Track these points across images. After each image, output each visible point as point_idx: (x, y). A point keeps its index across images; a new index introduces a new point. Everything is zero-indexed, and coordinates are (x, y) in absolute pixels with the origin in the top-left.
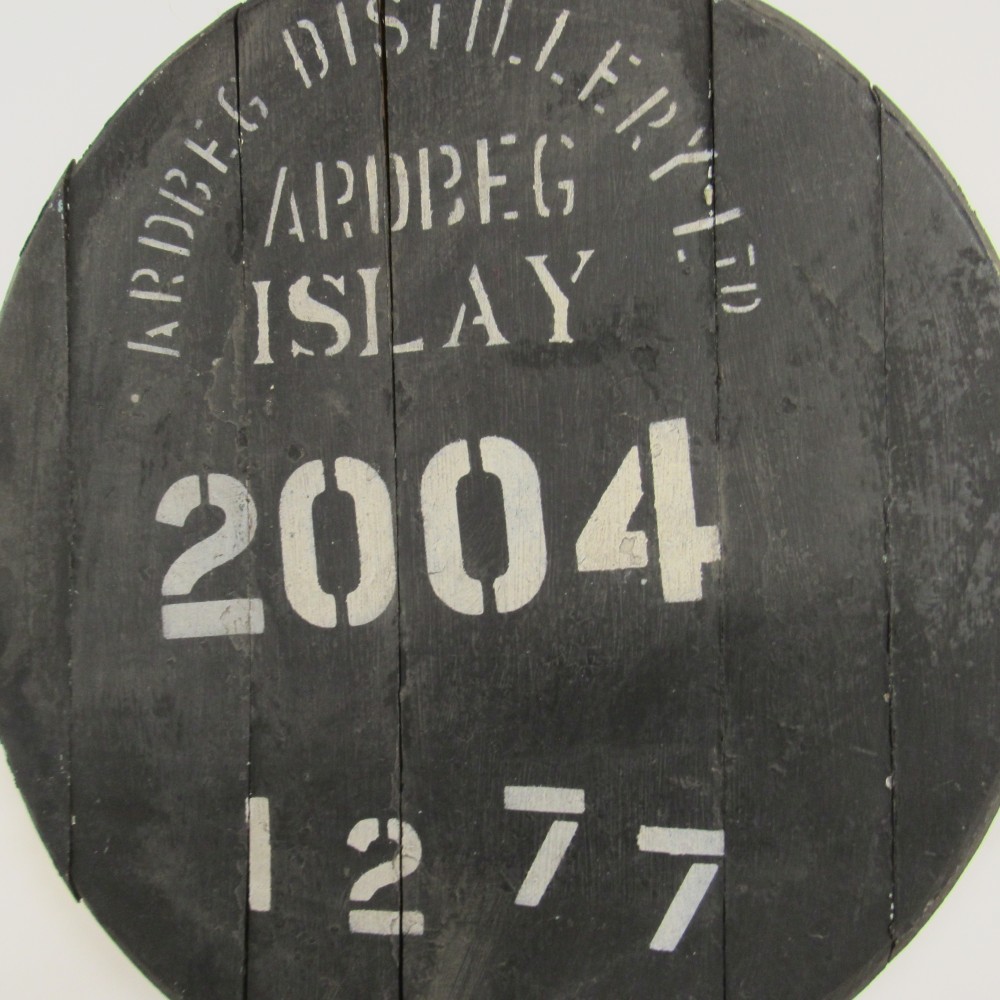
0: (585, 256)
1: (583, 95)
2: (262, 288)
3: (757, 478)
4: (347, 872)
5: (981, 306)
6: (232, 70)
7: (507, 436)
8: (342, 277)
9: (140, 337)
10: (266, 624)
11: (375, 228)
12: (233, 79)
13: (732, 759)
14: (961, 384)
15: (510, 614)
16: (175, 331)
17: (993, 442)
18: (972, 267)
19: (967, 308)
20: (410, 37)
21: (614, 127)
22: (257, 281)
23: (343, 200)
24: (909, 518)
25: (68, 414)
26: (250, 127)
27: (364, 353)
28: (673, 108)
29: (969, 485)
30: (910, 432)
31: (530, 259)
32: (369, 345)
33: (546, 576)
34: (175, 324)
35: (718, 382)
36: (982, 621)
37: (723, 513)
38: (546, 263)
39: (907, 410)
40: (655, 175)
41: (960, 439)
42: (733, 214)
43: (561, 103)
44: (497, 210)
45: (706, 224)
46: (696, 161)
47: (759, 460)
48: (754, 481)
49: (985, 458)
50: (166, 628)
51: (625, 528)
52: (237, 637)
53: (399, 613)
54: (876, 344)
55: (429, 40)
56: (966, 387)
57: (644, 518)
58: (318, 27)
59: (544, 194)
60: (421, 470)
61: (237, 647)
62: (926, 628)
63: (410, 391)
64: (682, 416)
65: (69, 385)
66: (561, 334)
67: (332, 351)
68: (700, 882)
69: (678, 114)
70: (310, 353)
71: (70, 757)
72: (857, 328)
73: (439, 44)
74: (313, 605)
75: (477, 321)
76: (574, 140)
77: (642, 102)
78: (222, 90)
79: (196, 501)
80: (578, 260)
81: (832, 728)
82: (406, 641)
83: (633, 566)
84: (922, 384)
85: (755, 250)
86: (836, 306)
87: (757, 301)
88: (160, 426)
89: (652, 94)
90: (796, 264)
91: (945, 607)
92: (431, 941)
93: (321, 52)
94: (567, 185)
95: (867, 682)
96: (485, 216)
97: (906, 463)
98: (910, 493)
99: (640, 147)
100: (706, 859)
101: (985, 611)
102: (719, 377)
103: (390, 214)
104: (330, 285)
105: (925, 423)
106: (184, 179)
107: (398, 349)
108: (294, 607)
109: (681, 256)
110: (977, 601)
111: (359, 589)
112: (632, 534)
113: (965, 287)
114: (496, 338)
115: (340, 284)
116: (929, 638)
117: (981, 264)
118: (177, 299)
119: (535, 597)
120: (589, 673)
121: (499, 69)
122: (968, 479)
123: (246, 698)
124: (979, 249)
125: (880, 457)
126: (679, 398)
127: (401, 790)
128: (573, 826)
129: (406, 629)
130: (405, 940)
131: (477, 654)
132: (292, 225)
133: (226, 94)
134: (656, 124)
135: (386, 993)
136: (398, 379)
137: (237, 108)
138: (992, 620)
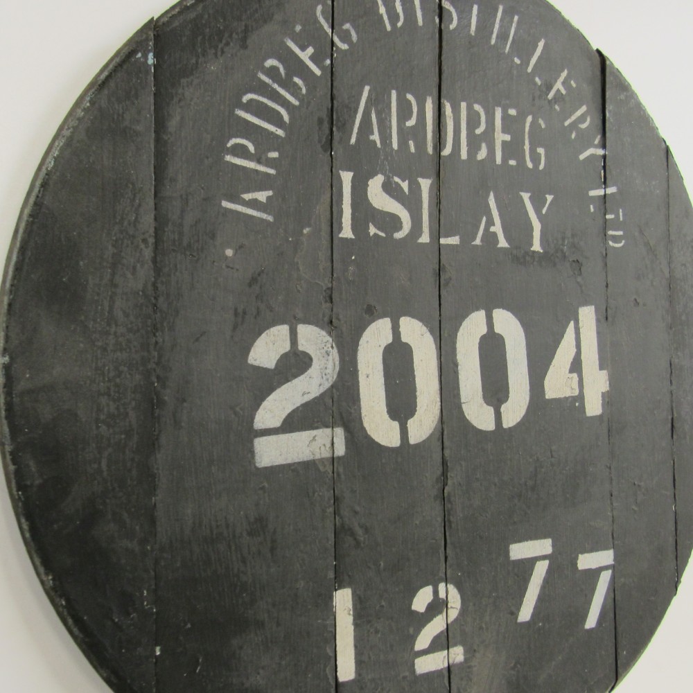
0: (549, 198)
1: (550, 96)
2: (347, 177)
3: (623, 343)
4: (411, 630)
7: (508, 309)
8: (407, 181)
9: (235, 198)
10: (347, 448)
11: (430, 150)
13: (616, 506)
15: (510, 428)
16: (269, 198)
20: (458, 21)
21: (564, 122)
22: (343, 170)
23: (409, 123)
24: (679, 367)
25: (154, 261)
26: (342, 46)
27: (420, 241)
28: (589, 119)
30: (679, 322)
31: (522, 194)
32: (423, 235)
33: (529, 403)
34: (270, 193)
35: (607, 286)
37: (609, 363)
38: (530, 198)
39: (678, 310)
40: (582, 157)
42: (614, 190)
43: (539, 97)
44: (505, 159)
45: (602, 192)
46: (597, 154)
47: (624, 333)
48: (622, 345)
50: (257, 458)
51: (568, 371)
52: (322, 460)
53: (442, 432)
54: (667, 273)
55: (470, 27)
57: (576, 366)
59: (530, 153)
60: (457, 330)
61: (321, 468)
62: (685, 424)
63: (450, 272)
64: (593, 304)
65: (156, 232)
66: (537, 246)
67: (399, 235)
68: (605, 582)
69: (590, 124)
70: (383, 235)
71: (154, 592)
72: (660, 263)
73: (475, 33)
74: (383, 430)
75: (492, 229)
76: (545, 123)
77: (576, 110)
78: (320, 7)
79: (287, 347)
80: (546, 199)
81: (654, 482)
82: (447, 453)
83: (572, 395)
84: (682, 297)
85: (622, 212)
86: (653, 250)
87: (623, 242)
88: (253, 281)
89: (580, 107)
90: (638, 224)
92: (469, 664)
93: (399, 8)
94: (541, 151)
96: (499, 159)
97: (678, 338)
99: (575, 138)
100: (607, 568)
102: (607, 284)
103: (440, 143)
104: (398, 185)
105: (684, 317)
106: (282, 71)
107: (443, 241)
108: (369, 433)
109: (592, 208)
111: (416, 416)
112: (571, 375)
114: (503, 243)
115: (405, 186)
116: (686, 429)
118: (272, 171)
119: (523, 416)
120: (552, 464)
123: (331, 510)
125: (669, 334)
126: (592, 294)
127: (446, 561)
128: (546, 563)
129: (447, 443)
130: (452, 669)
131: (491, 458)
132: (372, 133)
133: (323, 13)
134: (582, 127)
136: (443, 263)
137: (332, 27)
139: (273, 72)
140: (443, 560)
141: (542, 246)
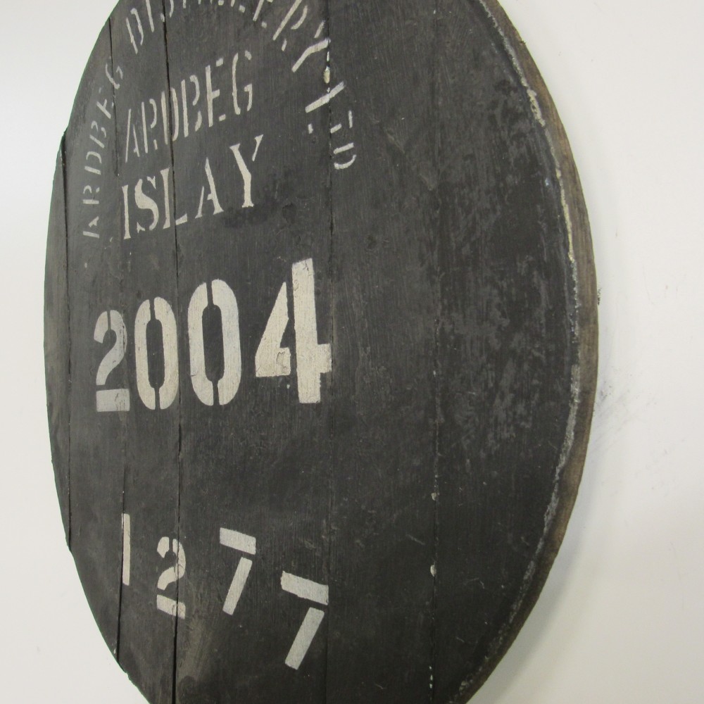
0: (259, 139)
1: (255, 18)
2: (125, 189)
3: (353, 305)
4: (157, 569)
5: (512, 134)
6: (109, 52)
7: (223, 279)
8: (154, 177)
9: (87, 228)
10: (131, 405)
11: (166, 141)
12: (110, 58)
13: (334, 530)
14: (495, 211)
15: (225, 405)
16: (98, 222)
17: (519, 264)
18: (506, 98)
19: (500, 138)
20: (174, 4)
21: (272, 37)
22: (123, 186)
23: (153, 125)
24: (452, 338)
25: (67, 277)
26: (117, 86)
27: (165, 227)
28: (305, 11)
29: (499, 306)
30: (455, 259)
31: (232, 148)
32: (166, 221)
33: (241, 380)
34: (97, 219)
35: (332, 228)
36: (506, 435)
37: (335, 333)
38: (239, 150)
39: (453, 239)
40: (295, 68)
41: (492, 264)
42: (340, 88)
43: (245, 26)
44: (216, 116)
45: (325, 100)
46: (319, 50)
47: (354, 291)
48: (352, 307)
49: (512, 280)
50: (97, 405)
51: (279, 345)
52: (121, 412)
53: (180, 401)
54: (431, 183)
55: (182, 3)
56: (499, 213)
57: (289, 339)
58: (139, 11)
59: (238, 98)
60: (188, 305)
61: (121, 419)
62: (463, 438)
63: (183, 251)
64: (310, 257)
65: (67, 260)
66: (248, 202)
67: (152, 227)
68: (313, 622)
69: (308, 14)
70: (144, 229)
71: (69, 478)
72: (418, 170)
73: (187, 4)
74: (147, 396)
75: (210, 197)
76: (252, 53)
77: (287, 11)
78: (107, 66)
79: (107, 328)
80: (255, 142)
81: (395, 516)
82: (182, 421)
83: (284, 374)
84: (464, 215)
85: (353, 114)
86: (404, 152)
87: (354, 157)
88: (94, 282)
89: (293, 3)
90: (378, 122)
91: (477, 420)
92: (188, 625)
93: (140, 27)
94: (249, 88)
95: (419, 481)
96: (211, 121)
97: (451, 288)
98: (454, 314)
99: (286, 48)
100: (318, 606)
101: (509, 425)
102: (332, 224)
103: (171, 130)
104: (150, 182)
105: (466, 250)
106: (97, 127)
107: (177, 222)
108: (140, 395)
109: (310, 129)
110: (502, 416)
111: (164, 385)
112: (282, 350)
113: (499, 118)
114: (218, 209)
115: (153, 181)
116: (465, 447)
117: (512, 93)
118: (97, 202)
119: (237, 394)
120: (260, 454)
121: (214, 11)
123: (123, 451)
124: (511, 79)
125: (433, 282)
126: (309, 242)
127: (179, 520)
128: (250, 563)
129: (182, 413)
130: (178, 620)
131: (210, 432)
132: (134, 147)
133: (108, 68)
134: (295, 27)
135: (169, 653)
136: (178, 243)
137: (112, 76)
138: (514, 435)
139: (94, 132)
140: (177, 518)
141: (253, 199)
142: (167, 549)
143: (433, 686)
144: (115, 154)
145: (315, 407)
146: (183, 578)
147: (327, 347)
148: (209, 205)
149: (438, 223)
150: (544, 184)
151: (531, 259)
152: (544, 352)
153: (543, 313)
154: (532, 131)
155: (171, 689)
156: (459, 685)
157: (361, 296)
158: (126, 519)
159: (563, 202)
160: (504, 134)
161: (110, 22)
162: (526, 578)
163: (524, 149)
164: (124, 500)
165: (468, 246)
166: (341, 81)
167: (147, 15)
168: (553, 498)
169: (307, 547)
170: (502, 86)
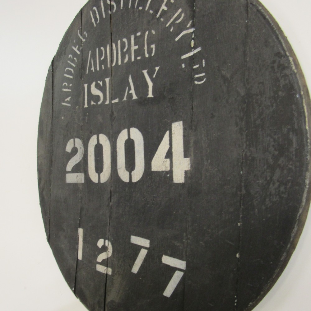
0: (157, 69)
1: (158, 16)
2: (86, 86)
5: (282, 75)
6: (80, 25)
7: (136, 128)
8: (102, 81)
10: (85, 181)
11: (109, 66)
12: (81, 27)
13: (190, 238)
14: (272, 106)
15: (135, 182)
17: (283, 129)
18: (279, 60)
19: (276, 76)
20: (116, 7)
21: (166, 25)
22: (85, 84)
23: (102, 59)
24: (250, 158)
25: (52, 122)
26: (84, 40)
27: (106, 103)
28: (183, 15)
29: (273, 146)
30: (253, 125)
31: (143, 71)
32: (107, 101)
33: (144, 172)
34: (70, 98)
35: (192, 109)
36: (275, 200)
37: (192, 154)
38: (147, 72)
39: (252, 117)
40: (177, 39)
41: (271, 128)
42: (199, 49)
43: (152, 19)
44: (136, 57)
45: (191, 54)
46: (189, 32)
47: (203, 136)
48: (201, 143)
49: (280, 135)
50: (66, 180)
51: (164, 157)
52: (79, 183)
53: (111, 180)
54: (242, 93)
55: (120, 7)
56: (274, 107)
57: (169, 155)
58: (97, 8)
59: (147, 50)
60: (117, 138)
61: (79, 187)
62: (254, 200)
63: (115, 114)
64: (181, 120)
65: (52, 115)
66: (150, 95)
67: (100, 103)
68: (178, 277)
69: (184, 17)
70: (95, 104)
71: (50, 212)
72: (236, 87)
73: (123, 7)
74: (94, 177)
75: (130, 92)
76: (155, 31)
77: (174, 15)
78: (79, 31)
79: (73, 146)
80: (155, 70)
81: (220, 232)
82: (112, 189)
83: (166, 170)
84: (258, 107)
85: (205, 61)
86: (229, 79)
87: (205, 79)
88: (67, 125)
89: (177, 11)
90: (217, 65)
91: (261, 193)
92: (113, 278)
93: (98, 16)
94: (153, 46)
95: (233, 218)
96: (133, 59)
97: (251, 137)
98: (252, 149)
99: (173, 31)
100: (180, 270)
101: (276, 196)
102: (193, 107)
103: (112, 61)
104: (99, 84)
105: (258, 122)
106: (72, 57)
107: (113, 102)
108: (90, 176)
109: (183, 66)
110: (273, 192)
111: (103, 172)
112: (166, 160)
113: (276, 68)
114: (135, 97)
115: (101, 83)
116: (255, 204)
117: (282, 58)
118: (70, 90)
119: (141, 178)
120: (153, 204)
121: (137, 12)
122: (273, 143)
123: (80, 201)
124: (282, 52)
125: (242, 135)
126: (181, 114)
127: (109, 232)
128: (146, 251)
129: (112, 185)
130: (108, 276)
131: (127, 194)
132: (92, 67)
133: (79, 32)
134: (178, 22)
135: (103, 290)
136: (113, 111)
137: (81, 36)
138: (279, 200)
139: (70, 59)
140: (108, 231)
141: (153, 94)
142: (102, 244)
143: (237, 304)
144: (81, 70)
145: (182, 185)
146: (110, 257)
147: (188, 159)
148: (130, 96)
149: (245, 110)
150: (296, 97)
151: (289, 127)
152: (294, 166)
153: (294, 150)
154: (291, 74)
155: (103, 306)
156: (248, 304)
157: (206, 138)
158: (81, 231)
159: (304, 104)
160: (278, 75)
161: (81, 12)
162: (282, 259)
163: (287, 82)
164: (80, 222)
165: (259, 120)
166: (199, 47)
167: (102, 11)
168: (296, 226)
169: (175, 244)
170: (278, 55)
